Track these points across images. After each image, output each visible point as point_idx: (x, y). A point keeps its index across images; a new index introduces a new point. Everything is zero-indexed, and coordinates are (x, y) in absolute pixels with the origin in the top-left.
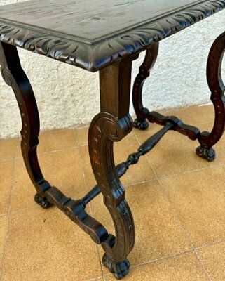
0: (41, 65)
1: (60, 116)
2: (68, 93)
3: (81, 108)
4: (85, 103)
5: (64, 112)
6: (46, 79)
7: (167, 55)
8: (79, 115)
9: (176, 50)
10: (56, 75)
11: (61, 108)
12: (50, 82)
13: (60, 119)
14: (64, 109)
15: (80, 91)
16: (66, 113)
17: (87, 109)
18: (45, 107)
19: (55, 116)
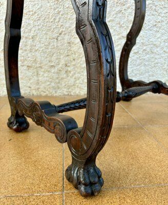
0: (44, 32)
1: (53, 84)
2: (63, 62)
3: (73, 80)
4: (76, 75)
5: (57, 81)
6: (47, 46)
7: (151, 41)
8: (69, 87)
9: (159, 38)
10: (55, 44)
11: (55, 76)
12: (50, 50)
13: (53, 87)
14: (58, 78)
15: (74, 63)
16: (59, 82)
17: (78, 82)
18: (42, 73)
19: (48, 83)
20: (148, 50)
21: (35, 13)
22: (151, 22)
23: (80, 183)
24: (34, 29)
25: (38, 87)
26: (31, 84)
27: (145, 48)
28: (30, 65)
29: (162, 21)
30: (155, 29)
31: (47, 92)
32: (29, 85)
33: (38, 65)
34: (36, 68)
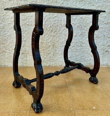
20: (79, 45)
21: (26, 31)
22: (80, 33)
23: (35, 109)
24: (25, 38)
25: (26, 62)
26: (23, 61)
27: (77, 44)
28: (23, 52)
29: (85, 32)
30: (82, 36)
31: (31, 65)
32: (22, 61)
33: (27, 53)
34: (26, 54)
